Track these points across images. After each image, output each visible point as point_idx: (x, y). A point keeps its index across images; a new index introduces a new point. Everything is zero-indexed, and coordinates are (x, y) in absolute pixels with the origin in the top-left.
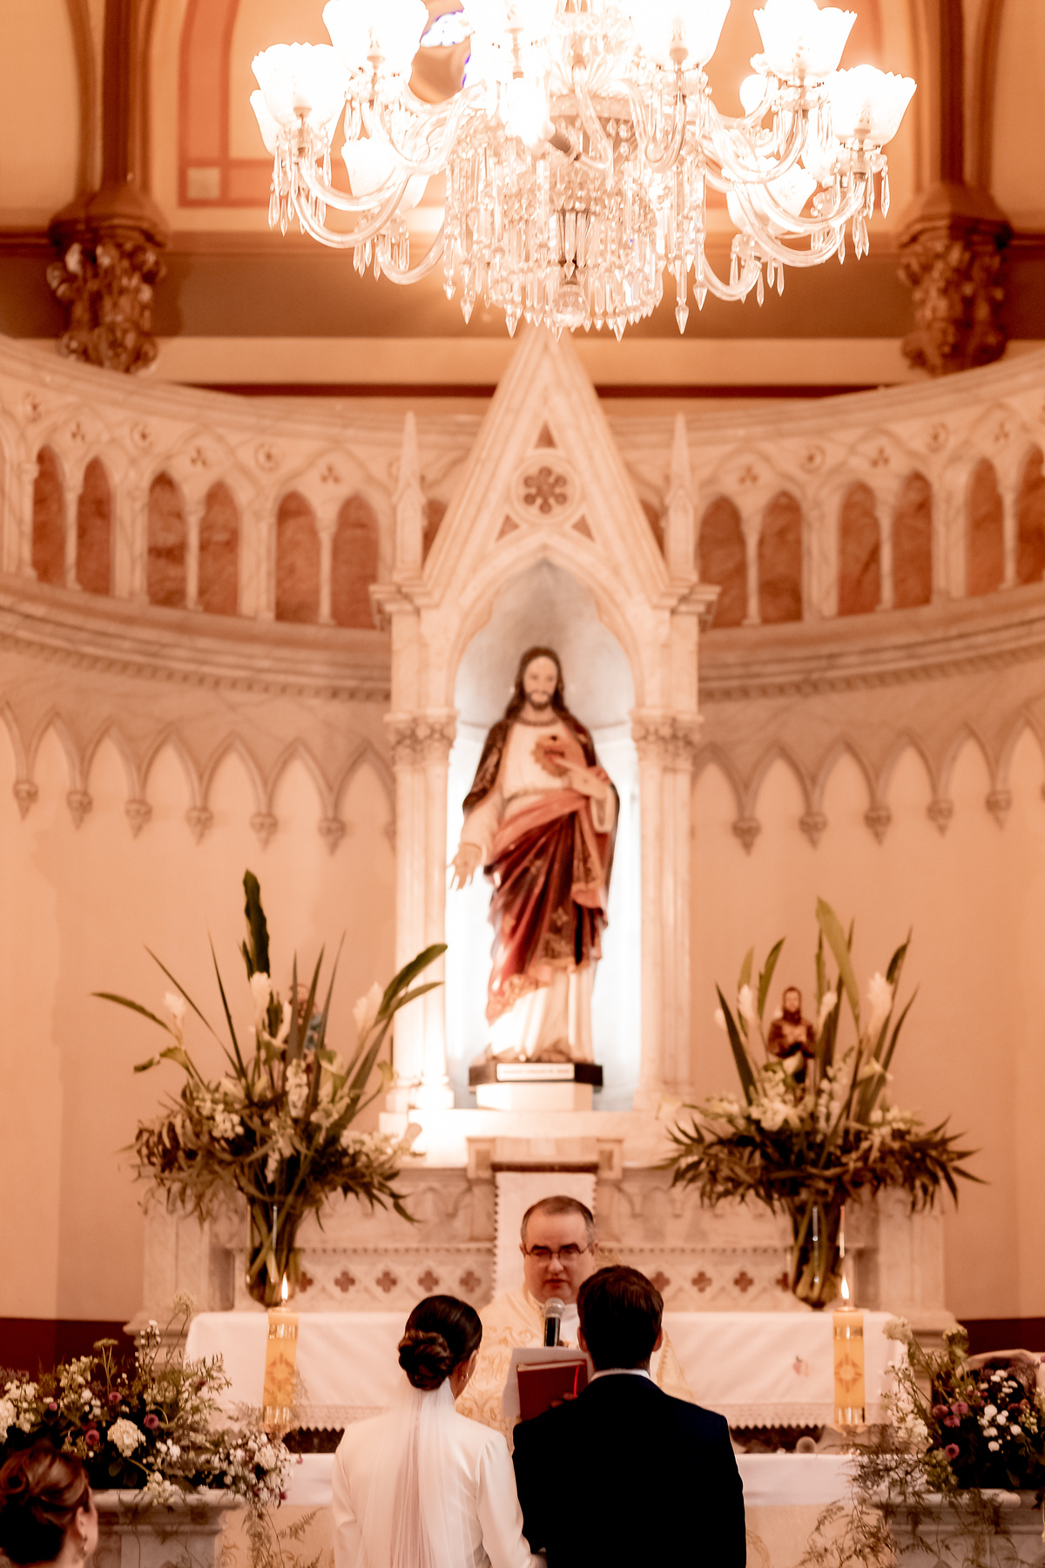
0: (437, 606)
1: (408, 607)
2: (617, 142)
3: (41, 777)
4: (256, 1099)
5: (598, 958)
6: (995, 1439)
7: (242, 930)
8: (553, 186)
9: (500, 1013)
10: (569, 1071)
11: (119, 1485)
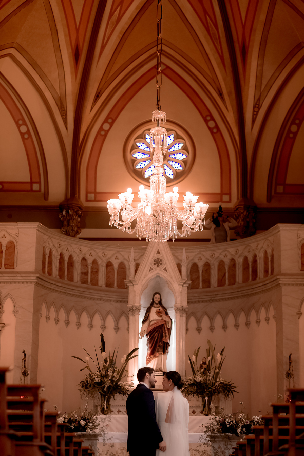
0: (137, 284)
1: (132, 284)
2: (163, 214)
3: (59, 317)
4: (103, 376)
5: (168, 352)
6: (228, 425)
7: (100, 344)
8: (153, 220)
9: (149, 363)
10: (162, 373)
11: (81, 431)
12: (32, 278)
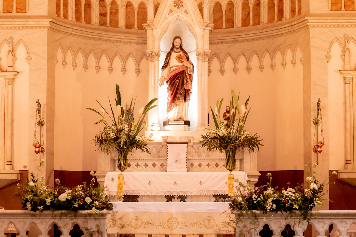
0: (156, 28)
1: (151, 28)
3: (77, 62)
4: (118, 130)
6: (255, 201)
7: (116, 96)
10: (183, 123)
11: (87, 209)
12: (45, 23)
